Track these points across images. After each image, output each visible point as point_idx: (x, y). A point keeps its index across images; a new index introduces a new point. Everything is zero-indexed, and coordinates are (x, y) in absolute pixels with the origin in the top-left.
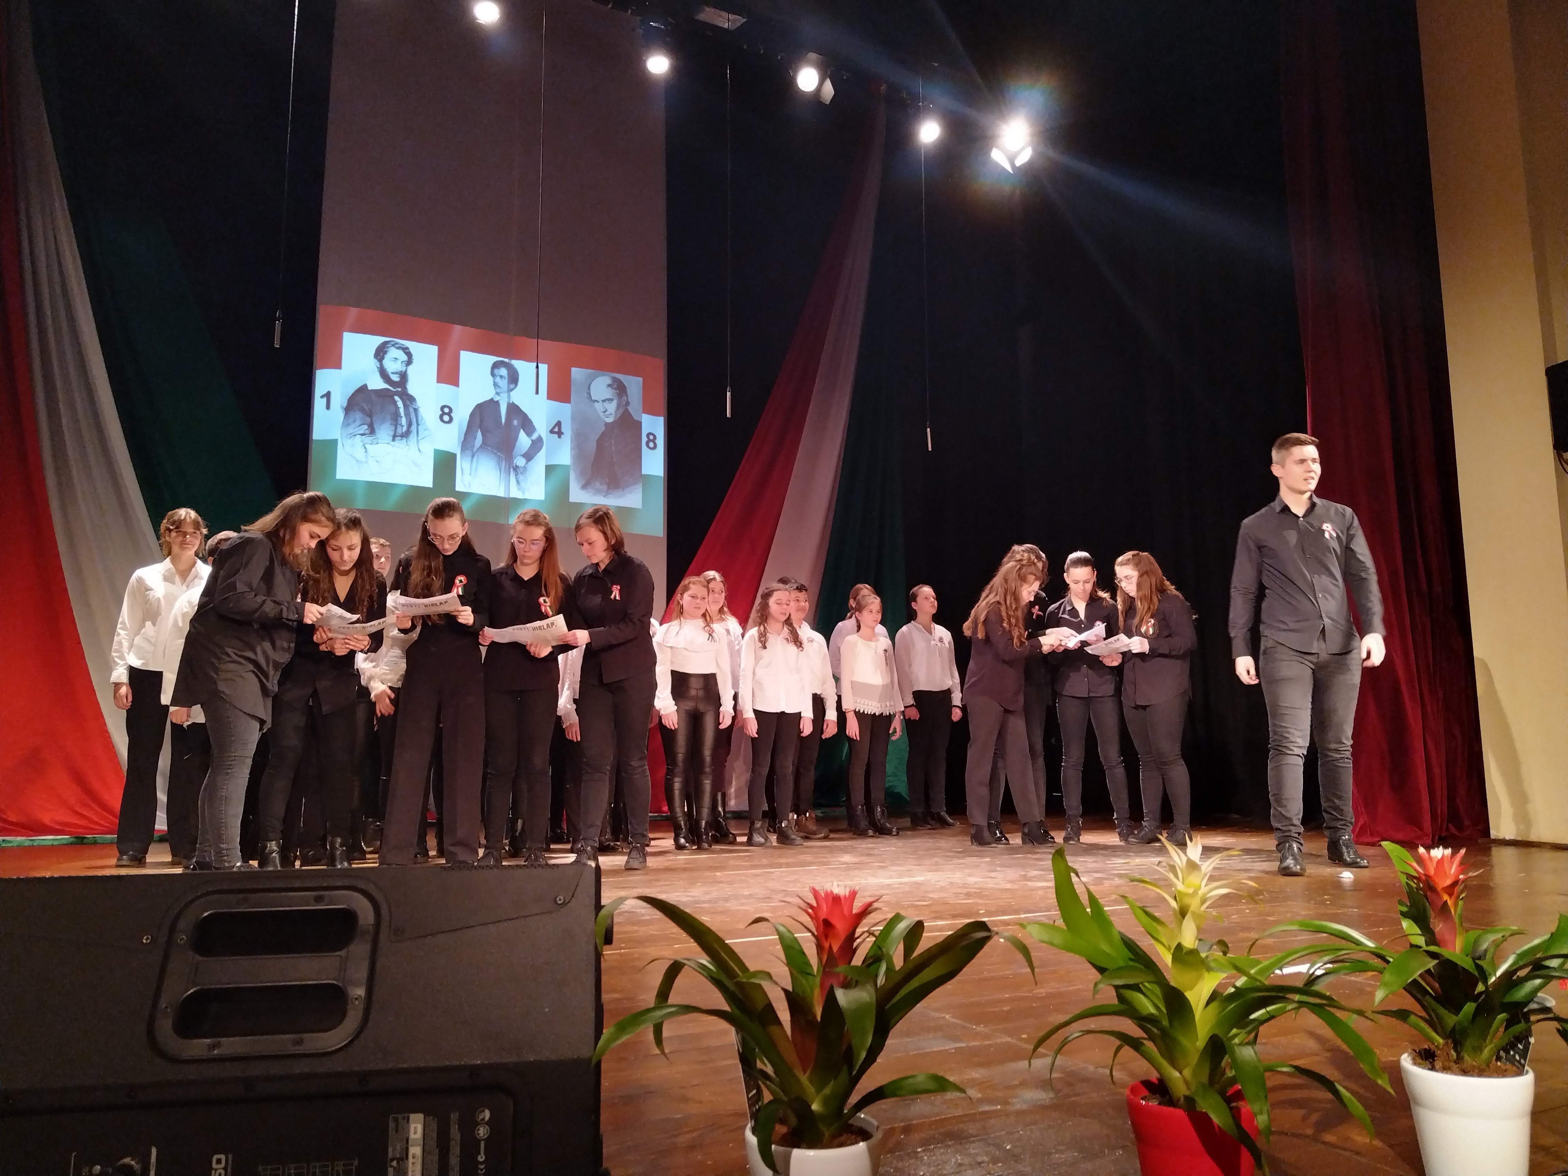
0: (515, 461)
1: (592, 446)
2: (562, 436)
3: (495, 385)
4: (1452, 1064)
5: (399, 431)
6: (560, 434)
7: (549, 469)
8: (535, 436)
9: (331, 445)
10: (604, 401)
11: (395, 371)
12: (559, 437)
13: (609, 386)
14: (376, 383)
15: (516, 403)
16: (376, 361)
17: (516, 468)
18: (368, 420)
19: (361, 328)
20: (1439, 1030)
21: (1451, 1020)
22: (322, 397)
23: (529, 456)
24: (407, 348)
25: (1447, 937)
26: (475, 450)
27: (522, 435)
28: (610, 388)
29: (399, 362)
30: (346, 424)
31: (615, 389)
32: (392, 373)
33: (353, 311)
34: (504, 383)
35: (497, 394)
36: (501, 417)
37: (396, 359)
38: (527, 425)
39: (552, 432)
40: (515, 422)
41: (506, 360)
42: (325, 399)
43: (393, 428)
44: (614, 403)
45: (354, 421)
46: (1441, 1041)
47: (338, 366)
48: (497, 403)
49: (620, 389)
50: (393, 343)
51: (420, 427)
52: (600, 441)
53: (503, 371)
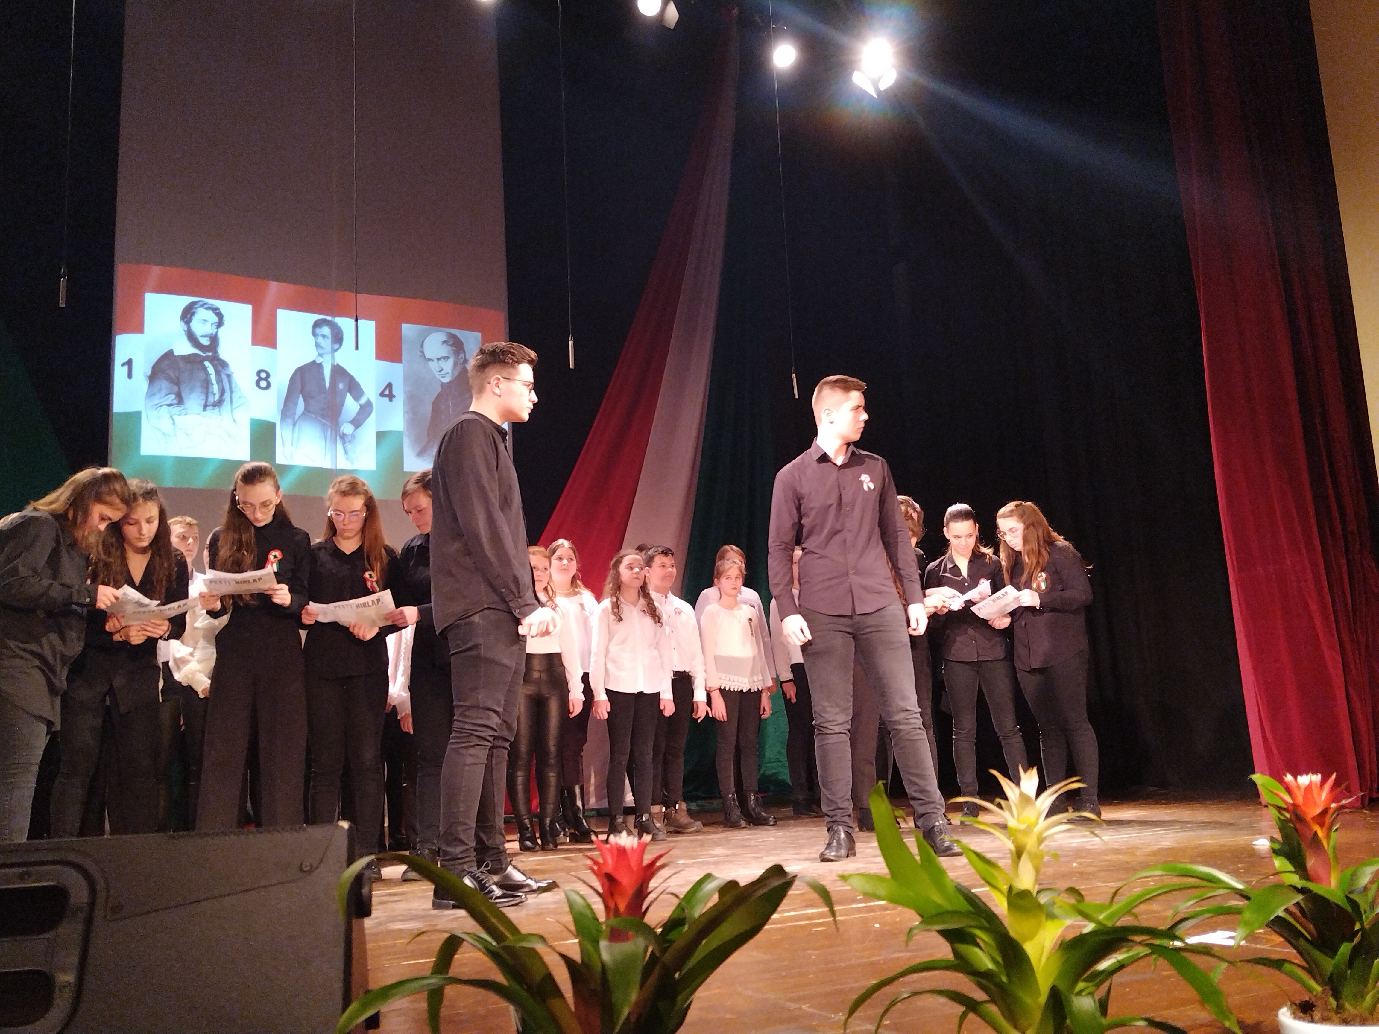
0: (342, 429)
1: (427, 408)
2: (394, 399)
3: (318, 346)
4: (1332, 1014)
5: (211, 400)
6: (391, 397)
7: (381, 436)
8: (363, 400)
9: (134, 418)
10: (439, 359)
11: (204, 334)
12: (391, 400)
13: (444, 342)
14: (184, 348)
15: (341, 365)
16: (183, 323)
17: (343, 437)
18: (176, 389)
19: (164, 288)
20: (1318, 977)
21: (1328, 964)
22: (123, 365)
23: (357, 422)
24: (217, 309)
25: (1321, 872)
26: (297, 417)
27: (349, 399)
28: (445, 345)
29: (209, 324)
30: (150, 394)
31: (452, 346)
32: (202, 336)
33: (156, 271)
34: (327, 344)
35: (320, 355)
36: (324, 380)
37: (205, 320)
38: (354, 388)
39: (382, 394)
40: (341, 386)
41: (329, 318)
42: (126, 368)
43: (204, 397)
44: (451, 362)
45: (160, 390)
46: (1318, 988)
47: (139, 329)
48: (320, 366)
49: (457, 346)
50: (201, 303)
51: (234, 395)
52: (436, 404)
53: (326, 330)
